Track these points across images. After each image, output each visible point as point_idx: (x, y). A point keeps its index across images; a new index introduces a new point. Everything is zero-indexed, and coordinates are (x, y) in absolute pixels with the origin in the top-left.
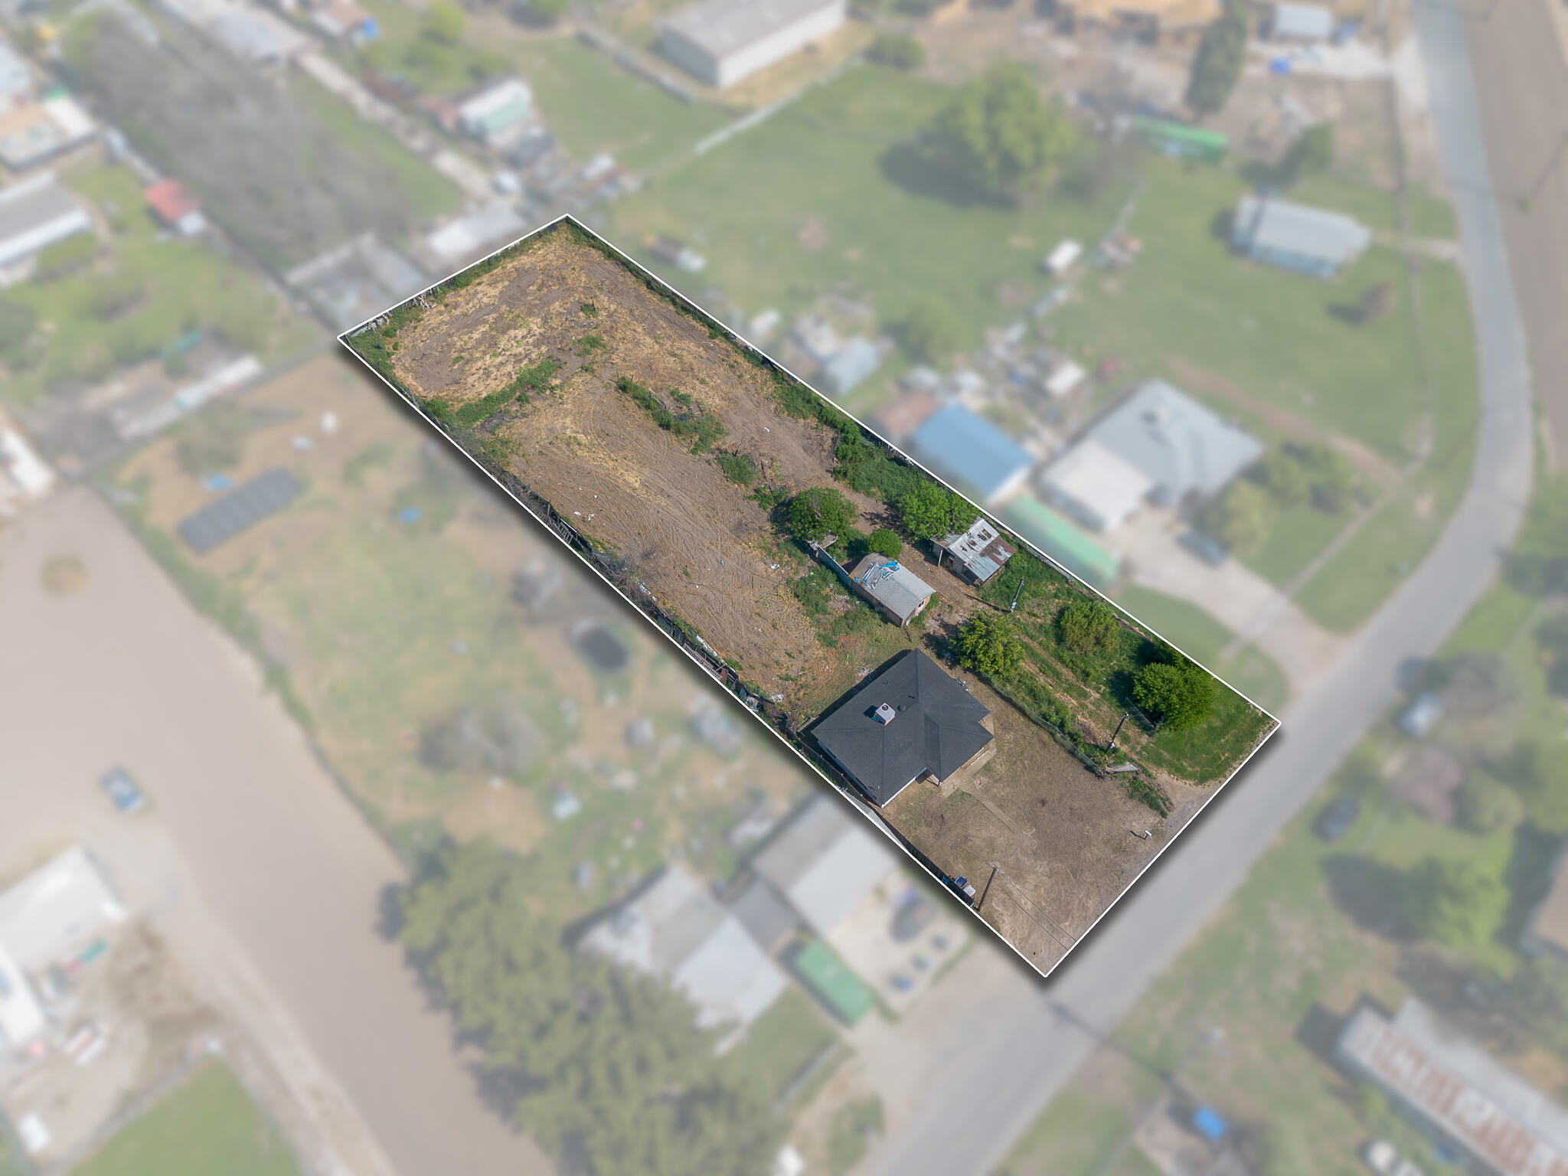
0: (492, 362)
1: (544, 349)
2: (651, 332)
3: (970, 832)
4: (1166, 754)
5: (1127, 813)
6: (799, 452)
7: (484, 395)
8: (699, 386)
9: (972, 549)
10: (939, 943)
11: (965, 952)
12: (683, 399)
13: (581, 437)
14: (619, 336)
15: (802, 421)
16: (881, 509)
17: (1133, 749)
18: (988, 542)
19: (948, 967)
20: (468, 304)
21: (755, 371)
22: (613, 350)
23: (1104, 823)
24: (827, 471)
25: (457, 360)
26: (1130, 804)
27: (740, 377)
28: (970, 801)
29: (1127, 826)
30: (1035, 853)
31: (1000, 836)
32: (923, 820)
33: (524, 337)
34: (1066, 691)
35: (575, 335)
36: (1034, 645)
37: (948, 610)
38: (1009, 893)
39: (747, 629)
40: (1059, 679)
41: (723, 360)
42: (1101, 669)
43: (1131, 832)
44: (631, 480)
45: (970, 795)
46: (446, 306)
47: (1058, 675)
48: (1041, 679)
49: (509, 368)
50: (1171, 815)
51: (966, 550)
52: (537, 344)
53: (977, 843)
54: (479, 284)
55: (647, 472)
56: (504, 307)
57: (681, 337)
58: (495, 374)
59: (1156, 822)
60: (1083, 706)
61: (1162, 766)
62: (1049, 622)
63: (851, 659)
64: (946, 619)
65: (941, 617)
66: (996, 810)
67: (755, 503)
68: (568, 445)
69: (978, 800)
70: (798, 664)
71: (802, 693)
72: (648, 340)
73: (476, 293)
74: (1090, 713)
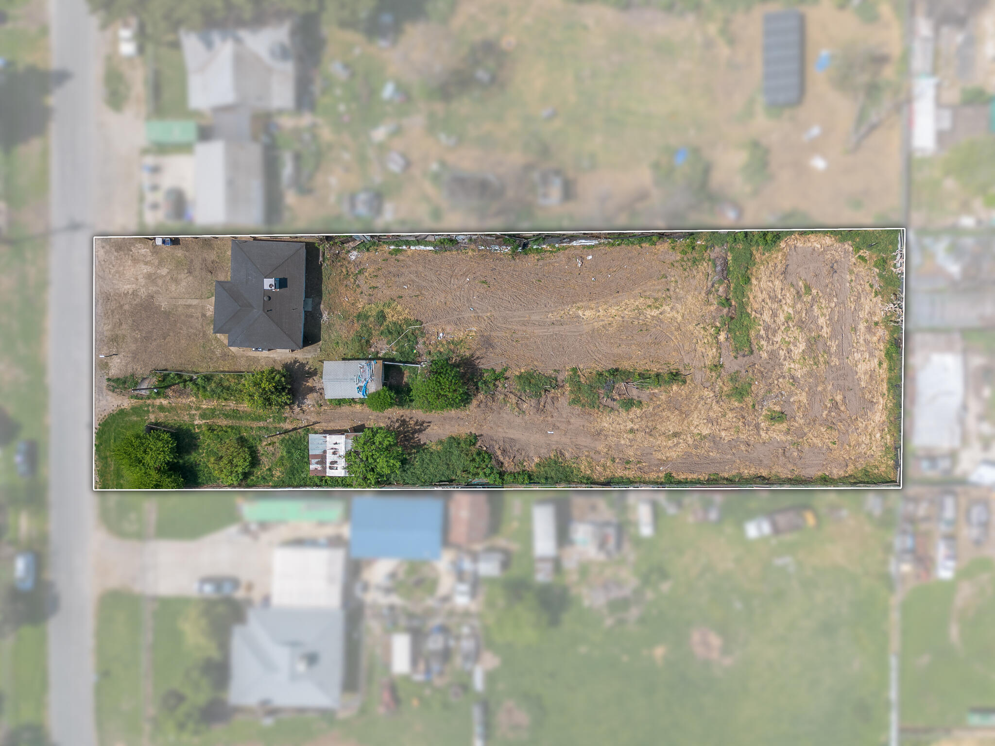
0: (783, 311)
1: (765, 355)
2: (714, 439)
3: (191, 278)
4: (135, 419)
5: (127, 364)
6: (513, 434)
7: (754, 281)
8: (630, 425)
9: (332, 449)
10: (155, 206)
11: (140, 214)
12: (629, 404)
13: (655, 313)
14: (730, 415)
15: (537, 460)
16: (423, 438)
17: (153, 406)
18: (328, 465)
19: (141, 199)
20: (865, 340)
21: (608, 473)
22: (718, 398)
23: (133, 347)
24: (482, 435)
25: (808, 288)
26: (130, 370)
27: (613, 460)
28: (206, 295)
29: (121, 356)
30: (152, 297)
31: (175, 290)
32: (218, 261)
33: (789, 351)
34: (213, 410)
35: (759, 388)
36: (255, 424)
37: (320, 402)
38: (146, 263)
39: (413, 281)
40: (224, 414)
41: (639, 462)
42: (207, 441)
43: (117, 355)
44: (588, 313)
45: (208, 298)
46: (876, 324)
47: (227, 416)
48: (232, 404)
49: (766, 316)
50: (105, 383)
51: (334, 444)
52: (773, 355)
53: (183, 275)
54: (880, 364)
55: (586, 328)
56: (835, 361)
57: (688, 455)
58: (770, 304)
59: (110, 372)
60: (198, 408)
61: (131, 409)
62: (259, 448)
63: (340, 317)
64: (315, 394)
65: (319, 394)
66: (189, 302)
67: (498, 370)
68: (656, 300)
69: (202, 299)
70: (365, 288)
71: (344, 270)
72: (706, 431)
73: (872, 355)
74: (191, 407)
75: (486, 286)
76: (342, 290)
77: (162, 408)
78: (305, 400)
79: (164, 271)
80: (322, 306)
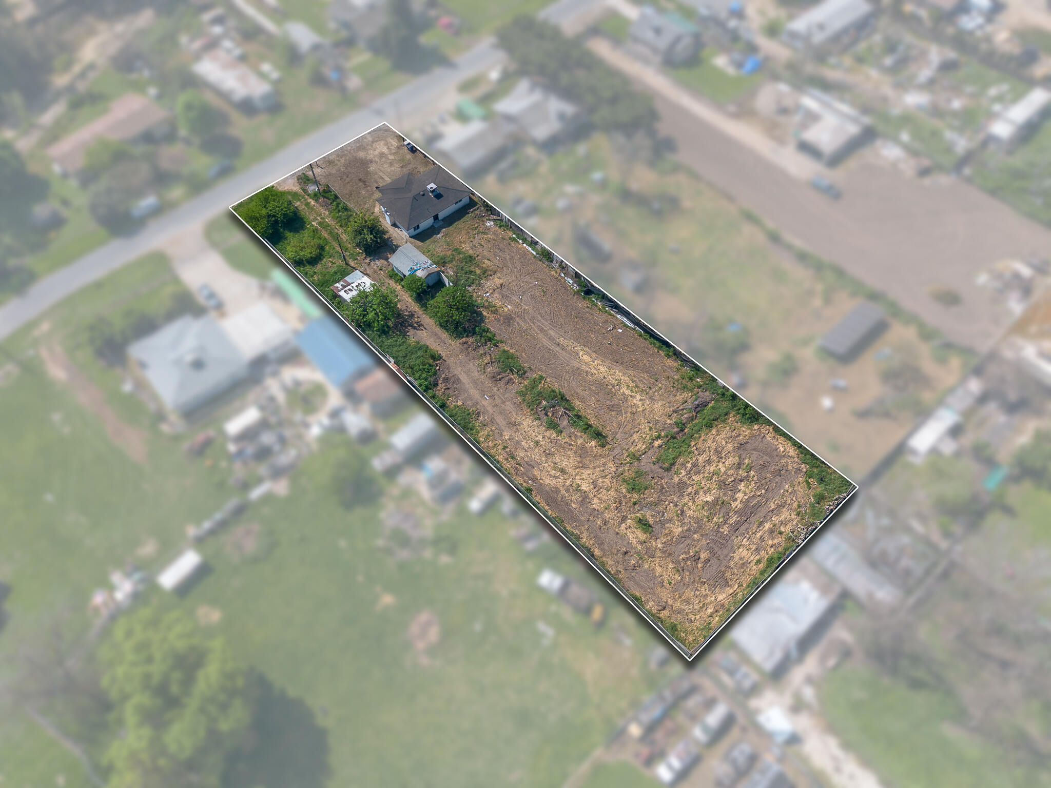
0: (717, 466)
1: (676, 479)
2: (585, 499)
3: (400, 169)
5: (321, 175)
6: (463, 378)
7: (714, 431)
8: (540, 438)
9: (359, 284)
12: (553, 426)
13: (628, 392)
14: (612, 493)
16: (411, 332)
17: (306, 200)
18: (346, 289)
20: (761, 536)
21: (493, 452)
22: (618, 476)
23: (334, 171)
24: (445, 361)
25: (750, 468)
26: (318, 178)
27: (505, 448)
29: (323, 170)
30: (371, 162)
33: (696, 493)
34: (329, 226)
35: (651, 496)
36: (338, 248)
38: (388, 148)
39: (505, 259)
40: (330, 231)
41: (520, 465)
42: (306, 235)
46: (781, 533)
47: (331, 233)
48: (340, 231)
49: (701, 459)
50: (300, 174)
52: (682, 486)
53: (398, 165)
54: (759, 562)
55: (575, 364)
56: (725, 530)
57: (557, 491)
58: (712, 453)
59: (308, 172)
60: (323, 219)
61: (294, 193)
62: (325, 260)
63: (446, 242)
64: (386, 263)
65: (388, 263)
67: (497, 338)
68: (637, 387)
70: (476, 242)
72: (584, 487)
73: (757, 550)
74: (320, 215)
75: (542, 294)
76: (464, 232)
77: (308, 204)
78: (377, 261)
79: (391, 157)
80: (444, 229)
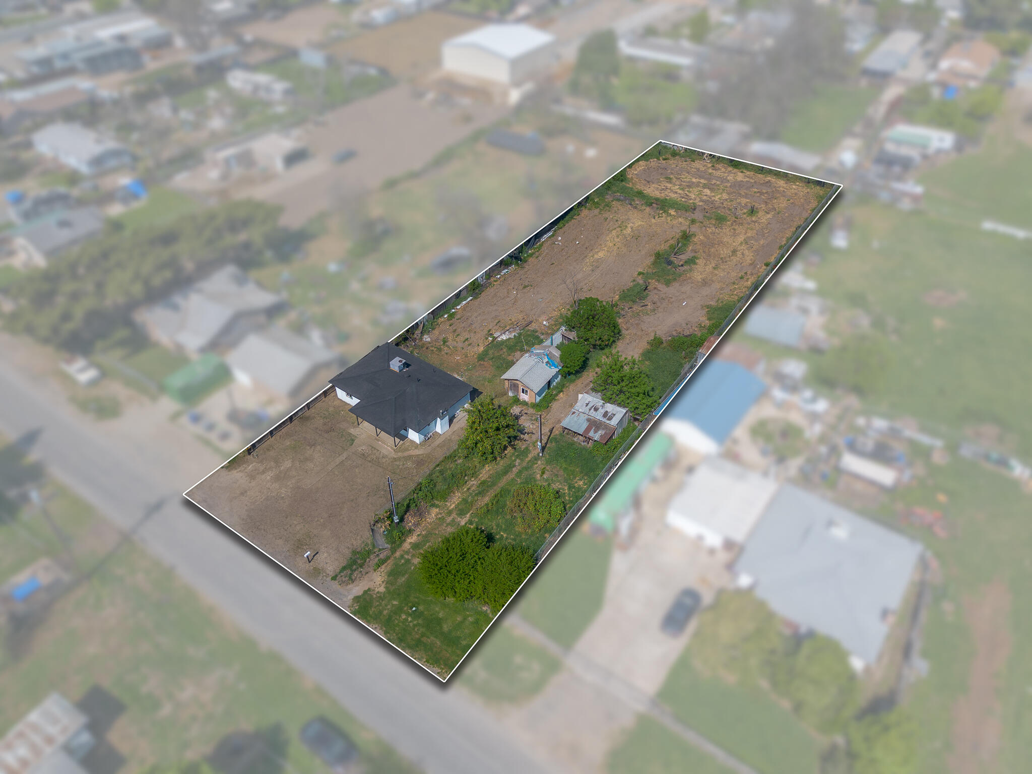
0: (675, 189)
3: (319, 447)
4: (403, 579)
5: (337, 550)
6: (670, 322)
7: (644, 192)
8: (710, 267)
9: (590, 410)
10: (225, 436)
11: (217, 450)
12: (691, 261)
13: (629, 230)
17: (407, 552)
19: (207, 443)
20: (721, 173)
21: (743, 289)
23: (327, 533)
24: (656, 337)
25: (668, 178)
26: (348, 553)
27: (735, 283)
28: (346, 445)
29: (323, 550)
30: (299, 487)
31: (314, 465)
32: (328, 420)
33: (706, 195)
34: (465, 501)
36: (511, 475)
37: (533, 418)
40: (477, 495)
41: (746, 273)
42: (494, 525)
43: (317, 553)
45: (352, 445)
46: (713, 166)
47: (481, 493)
48: (473, 483)
49: (673, 195)
50: (335, 585)
51: (586, 406)
52: (703, 201)
53: (308, 452)
54: (741, 172)
55: (612, 259)
56: (728, 184)
57: (755, 252)
58: (665, 192)
59: (328, 572)
60: (450, 513)
61: (389, 576)
62: (539, 483)
63: (469, 370)
64: (523, 418)
66: (338, 460)
68: (620, 227)
69: (347, 450)
70: (460, 345)
72: (741, 240)
73: (734, 173)
74: (442, 519)
76: (447, 357)
77: (416, 546)
